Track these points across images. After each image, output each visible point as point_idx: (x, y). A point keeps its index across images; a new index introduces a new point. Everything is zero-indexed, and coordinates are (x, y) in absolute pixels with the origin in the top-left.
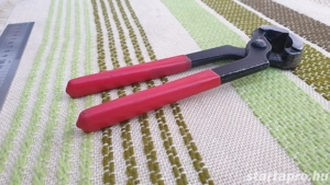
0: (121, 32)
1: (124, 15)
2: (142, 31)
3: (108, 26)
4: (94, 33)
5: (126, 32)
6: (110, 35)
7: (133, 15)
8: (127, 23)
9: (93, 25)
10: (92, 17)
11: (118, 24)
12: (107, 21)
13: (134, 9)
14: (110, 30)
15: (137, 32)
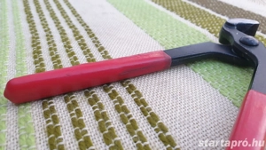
0: (63, 33)
1: (63, 12)
2: (89, 31)
3: (45, 25)
4: (28, 36)
5: (69, 32)
6: (49, 37)
7: (74, 12)
8: (69, 22)
9: (25, 25)
10: (23, 16)
11: (57, 23)
12: (43, 20)
13: (73, 5)
14: (47, 30)
15: (83, 32)
